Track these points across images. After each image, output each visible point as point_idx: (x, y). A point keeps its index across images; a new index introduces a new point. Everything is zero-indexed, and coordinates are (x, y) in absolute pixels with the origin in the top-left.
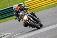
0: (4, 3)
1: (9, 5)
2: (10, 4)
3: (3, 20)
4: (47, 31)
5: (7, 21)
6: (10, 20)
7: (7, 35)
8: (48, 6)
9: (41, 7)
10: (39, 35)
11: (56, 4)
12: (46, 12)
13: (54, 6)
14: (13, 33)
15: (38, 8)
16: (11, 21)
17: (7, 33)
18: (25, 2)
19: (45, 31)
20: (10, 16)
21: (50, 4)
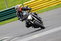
0: (2, 5)
1: (7, 6)
4: (48, 34)
5: (5, 24)
6: (9, 22)
7: (5, 39)
9: (41, 9)
10: (39, 39)
11: (57, 5)
12: (47, 14)
13: (55, 7)
14: (12, 37)
15: (38, 10)
16: (9, 24)
17: (5, 36)
18: (24, 3)
20: (8, 19)
21: (51, 6)
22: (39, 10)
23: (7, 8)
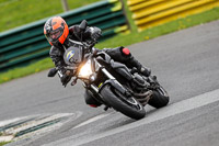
1: (63, 4)
3: (40, 61)
7: (57, 121)
9: (187, 14)
14: (80, 114)
19: (202, 108)
22: (179, 17)
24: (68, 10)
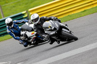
2: (4, 13)
8: (69, 16)
11: (82, 12)
13: (80, 16)
14: (10, 62)
23: (2, 17)
24: (4, 17)
